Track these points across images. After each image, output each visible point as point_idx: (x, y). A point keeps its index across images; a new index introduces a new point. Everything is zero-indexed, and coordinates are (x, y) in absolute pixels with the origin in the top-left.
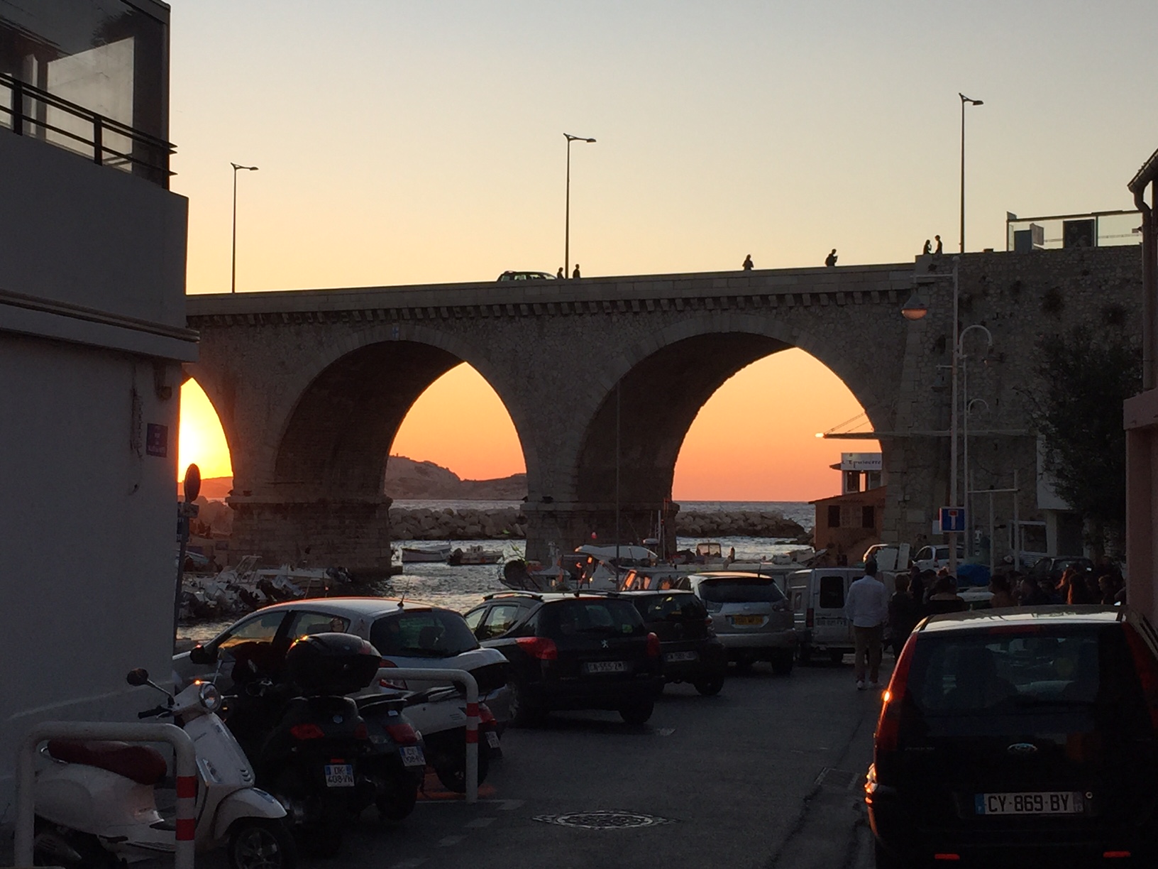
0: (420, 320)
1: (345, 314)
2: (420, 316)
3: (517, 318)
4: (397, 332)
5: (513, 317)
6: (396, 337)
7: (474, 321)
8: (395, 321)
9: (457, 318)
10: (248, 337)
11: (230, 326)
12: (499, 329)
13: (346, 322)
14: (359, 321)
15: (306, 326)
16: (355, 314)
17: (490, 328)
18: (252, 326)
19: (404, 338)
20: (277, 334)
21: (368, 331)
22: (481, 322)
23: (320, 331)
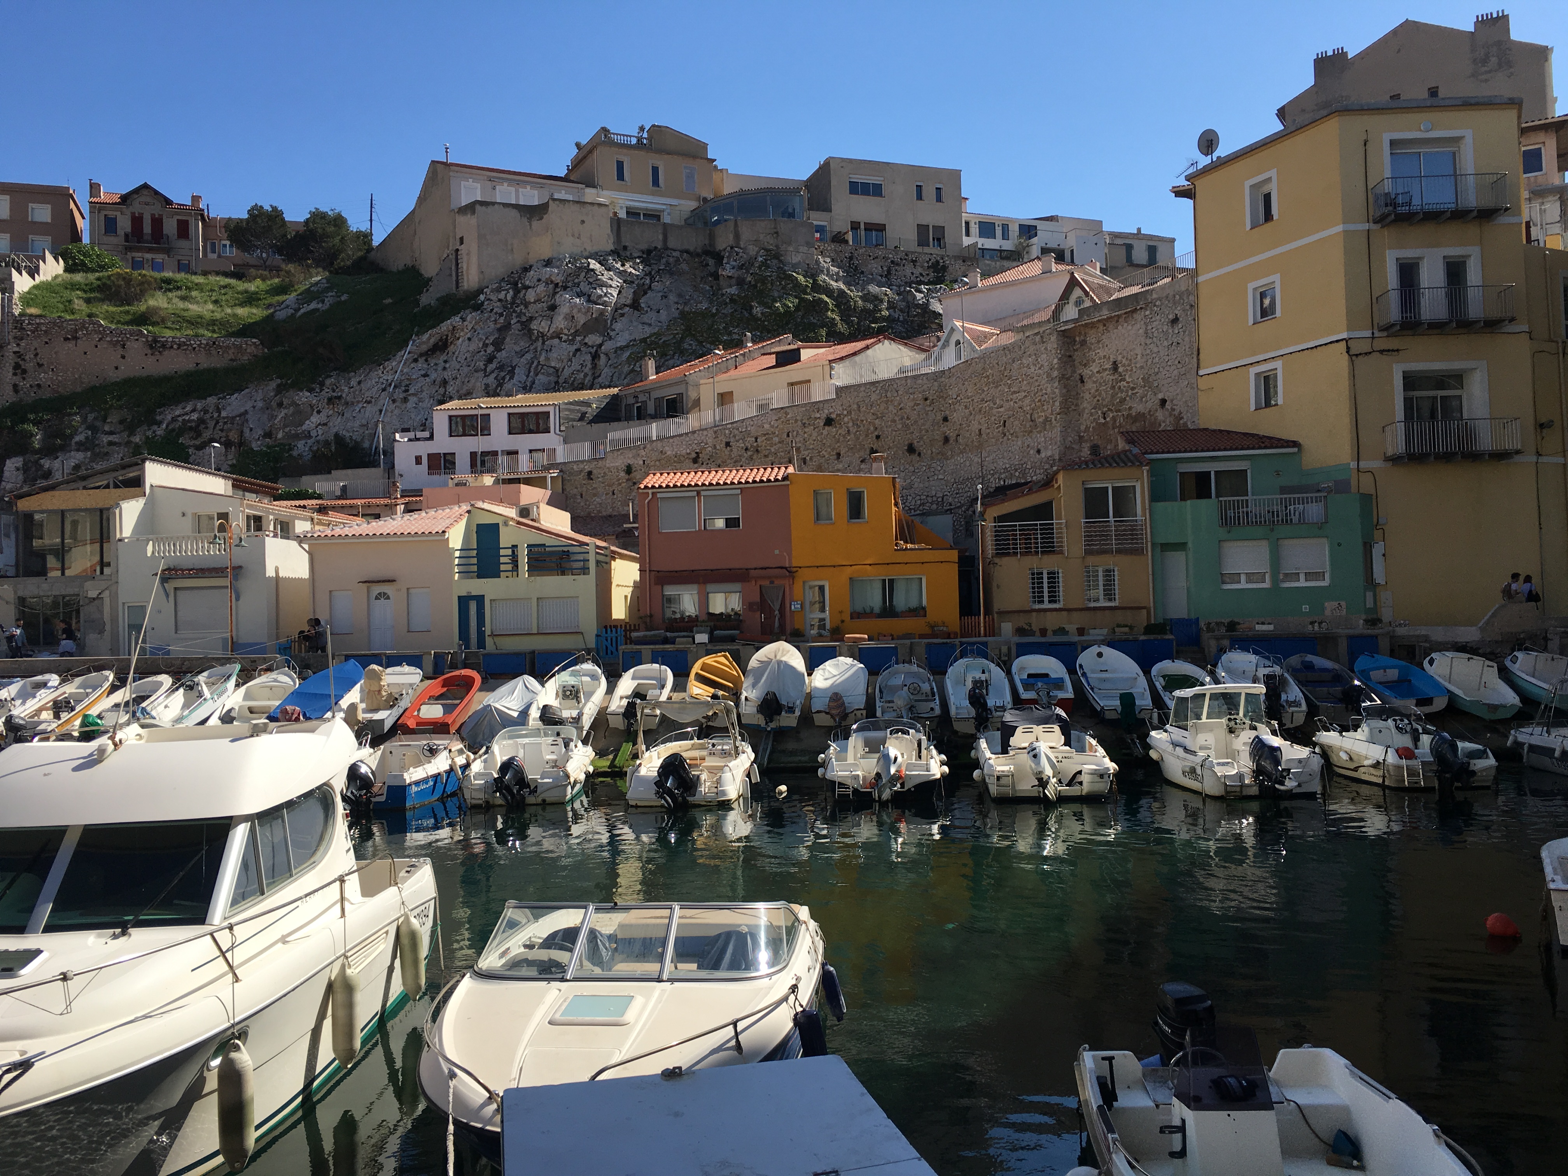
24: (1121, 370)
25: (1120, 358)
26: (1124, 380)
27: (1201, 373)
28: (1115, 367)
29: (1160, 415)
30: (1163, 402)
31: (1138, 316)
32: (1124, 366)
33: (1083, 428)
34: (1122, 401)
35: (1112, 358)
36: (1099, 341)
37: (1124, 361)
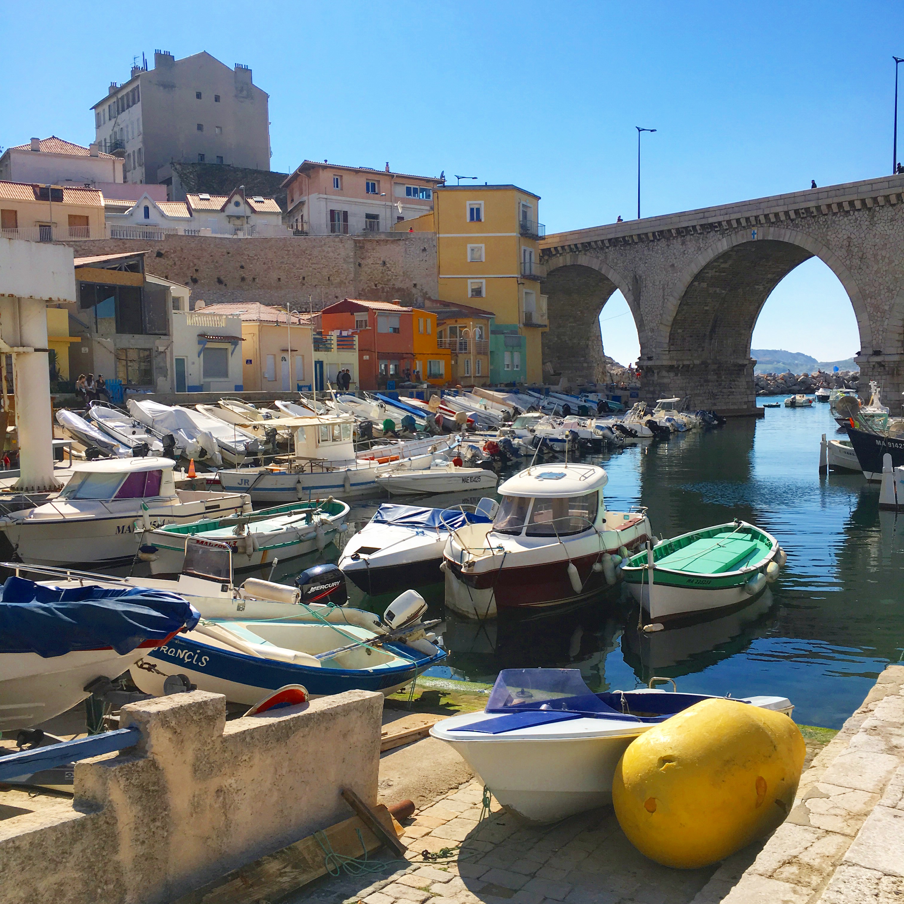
0: (773, 223)
1: (716, 224)
2: (773, 220)
3: (852, 213)
4: (755, 234)
5: (848, 212)
6: (755, 238)
7: (816, 219)
8: (753, 226)
9: (802, 218)
10: (649, 249)
11: (636, 243)
12: (837, 223)
13: (718, 231)
14: (727, 229)
15: (688, 237)
16: (724, 224)
17: (829, 223)
18: (651, 241)
19: (761, 238)
20: (668, 245)
21: (733, 236)
22: (822, 219)
23: (698, 240)
24: (388, 265)
25: (388, 260)
26: (390, 271)
27: (441, 276)
28: (384, 263)
29: (414, 291)
30: (415, 285)
31: (402, 243)
32: (390, 264)
33: (361, 289)
34: (389, 280)
35: (382, 259)
36: (374, 249)
37: (391, 262)
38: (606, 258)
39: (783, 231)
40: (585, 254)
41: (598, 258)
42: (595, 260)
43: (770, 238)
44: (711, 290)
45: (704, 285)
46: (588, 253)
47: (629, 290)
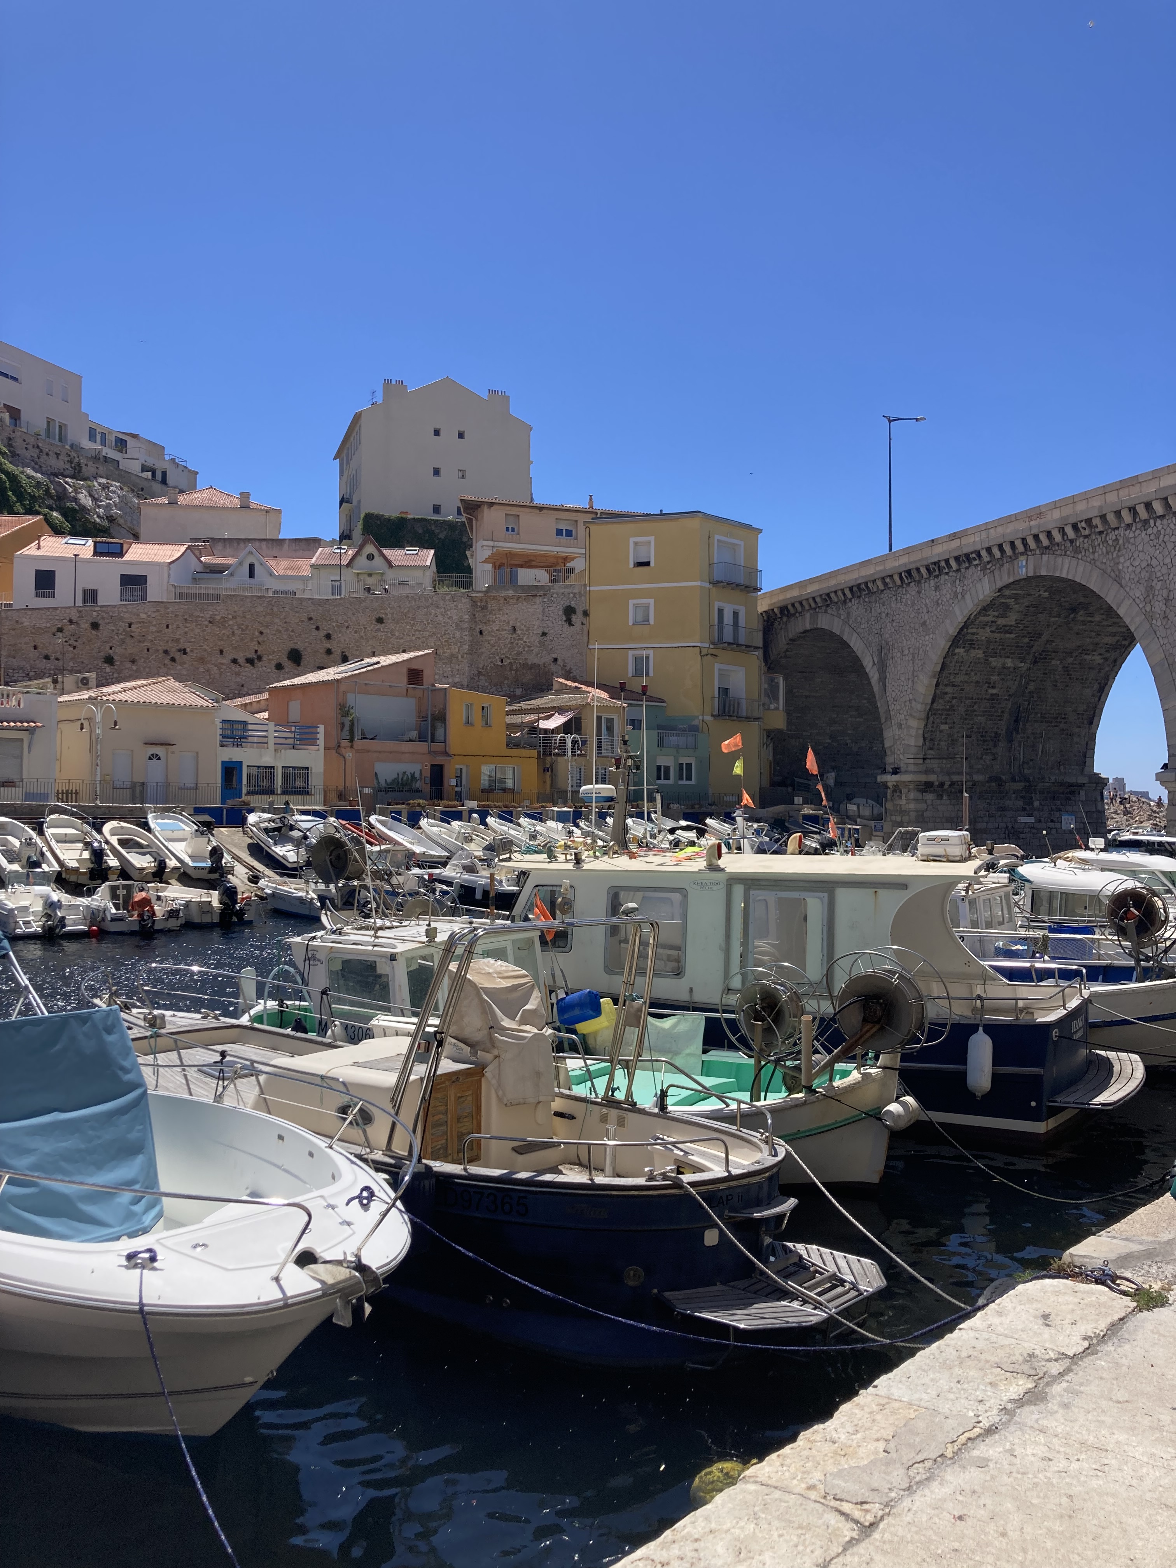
0: (1047, 548)
1: (974, 555)
2: (1045, 542)
3: (1152, 522)
4: (1024, 568)
5: (1146, 522)
6: (1023, 573)
7: (1104, 536)
8: (1022, 554)
9: (1086, 537)
10: (896, 599)
11: (882, 591)
12: (1132, 540)
13: (977, 565)
14: (988, 562)
15: (943, 577)
16: (984, 553)
17: (1121, 542)
18: (899, 586)
19: (1031, 574)
20: (919, 592)
21: (997, 573)
22: (1112, 536)
23: (954, 582)
24: (519, 632)
25: (518, 624)
26: (522, 639)
27: (590, 646)
28: (514, 629)
29: (553, 668)
30: (555, 660)
31: (538, 600)
32: (522, 630)
33: (481, 666)
34: (519, 653)
35: (511, 623)
36: (500, 610)
37: (523, 627)
38: (848, 614)
39: (1060, 560)
40: (826, 612)
41: (839, 616)
42: (836, 619)
43: (1043, 573)
44: (995, 662)
45: (979, 654)
46: (829, 611)
47: (874, 664)
